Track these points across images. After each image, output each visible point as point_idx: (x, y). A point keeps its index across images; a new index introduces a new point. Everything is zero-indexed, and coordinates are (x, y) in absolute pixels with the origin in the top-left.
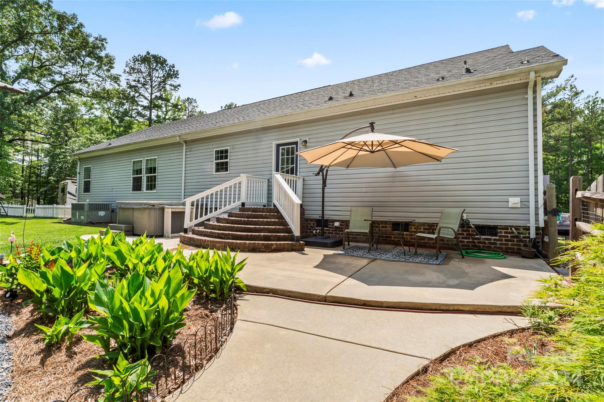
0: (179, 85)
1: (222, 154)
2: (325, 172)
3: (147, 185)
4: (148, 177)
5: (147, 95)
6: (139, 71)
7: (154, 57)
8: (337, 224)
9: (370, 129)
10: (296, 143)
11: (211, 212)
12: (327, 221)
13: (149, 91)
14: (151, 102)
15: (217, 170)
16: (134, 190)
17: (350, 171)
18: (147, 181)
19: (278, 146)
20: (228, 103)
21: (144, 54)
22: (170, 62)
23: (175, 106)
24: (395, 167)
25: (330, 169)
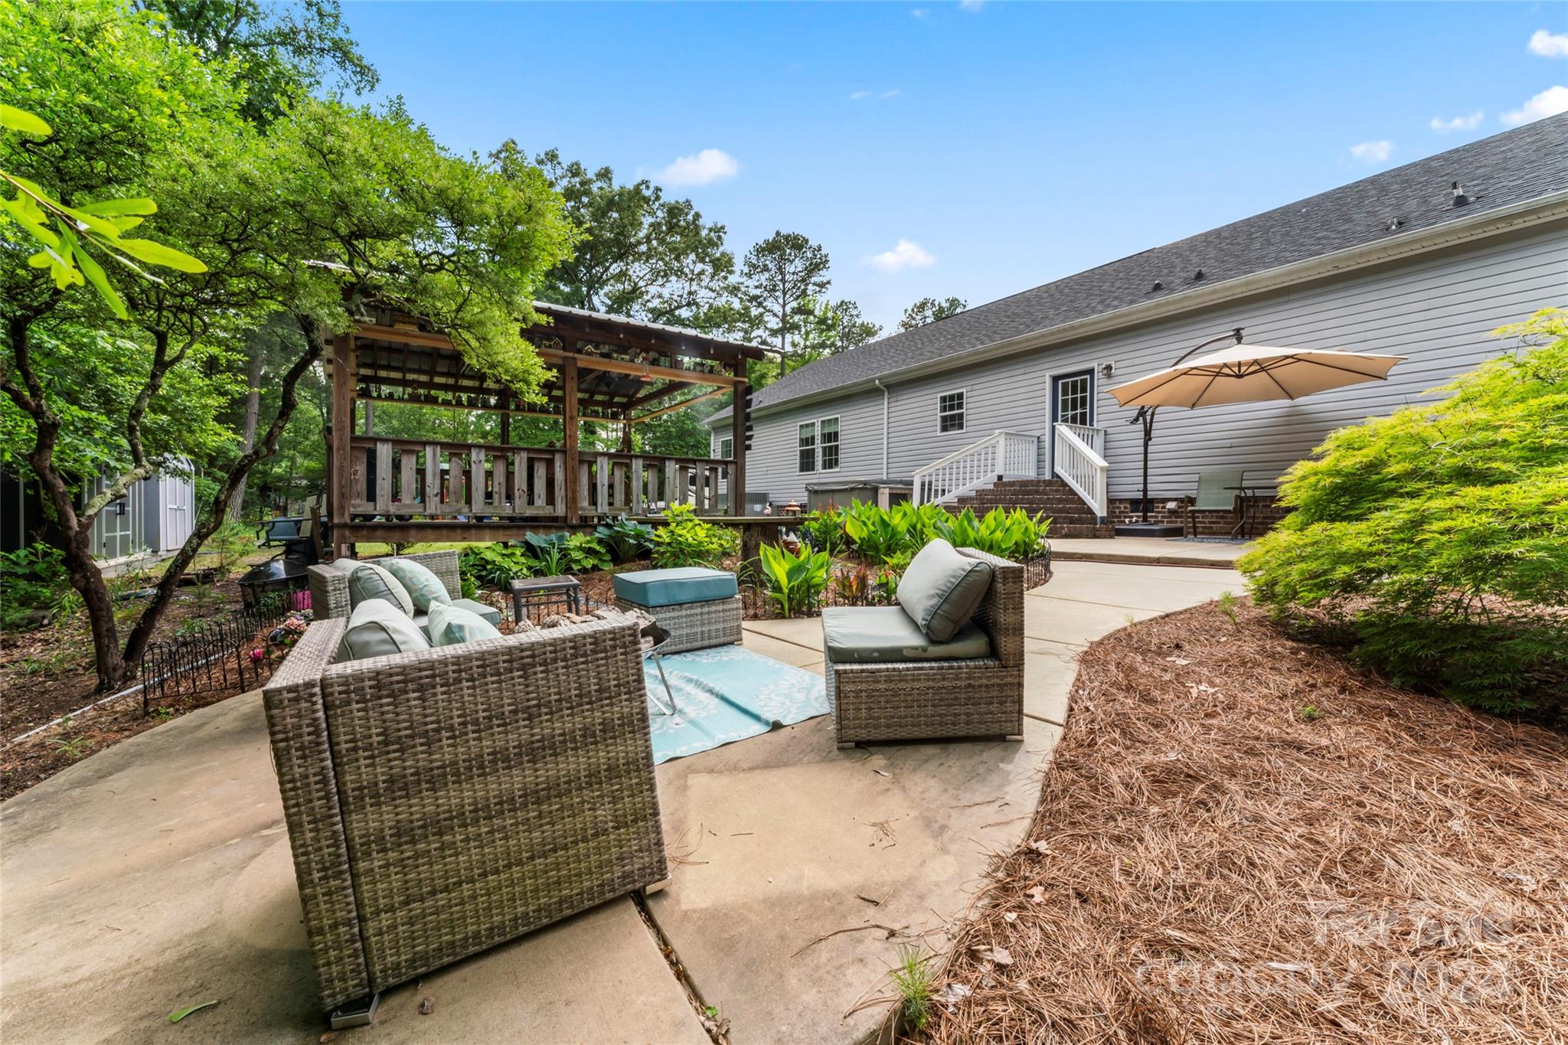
0: (828, 283)
1: (953, 402)
2: (1148, 418)
3: (824, 462)
4: (824, 449)
5: (778, 309)
6: (766, 269)
7: (787, 238)
8: (1171, 505)
9: (1235, 341)
10: (1091, 372)
11: (936, 496)
12: (1152, 501)
13: (781, 301)
14: (783, 320)
15: (944, 429)
16: (802, 470)
17: (1196, 412)
18: (824, 455)
19: (1055, 379)
20: (918, 301)
21: (771, 237)
22: (813, 243)
23: (822, 321)
24: (1292, 398)
25: (1158, 410)
